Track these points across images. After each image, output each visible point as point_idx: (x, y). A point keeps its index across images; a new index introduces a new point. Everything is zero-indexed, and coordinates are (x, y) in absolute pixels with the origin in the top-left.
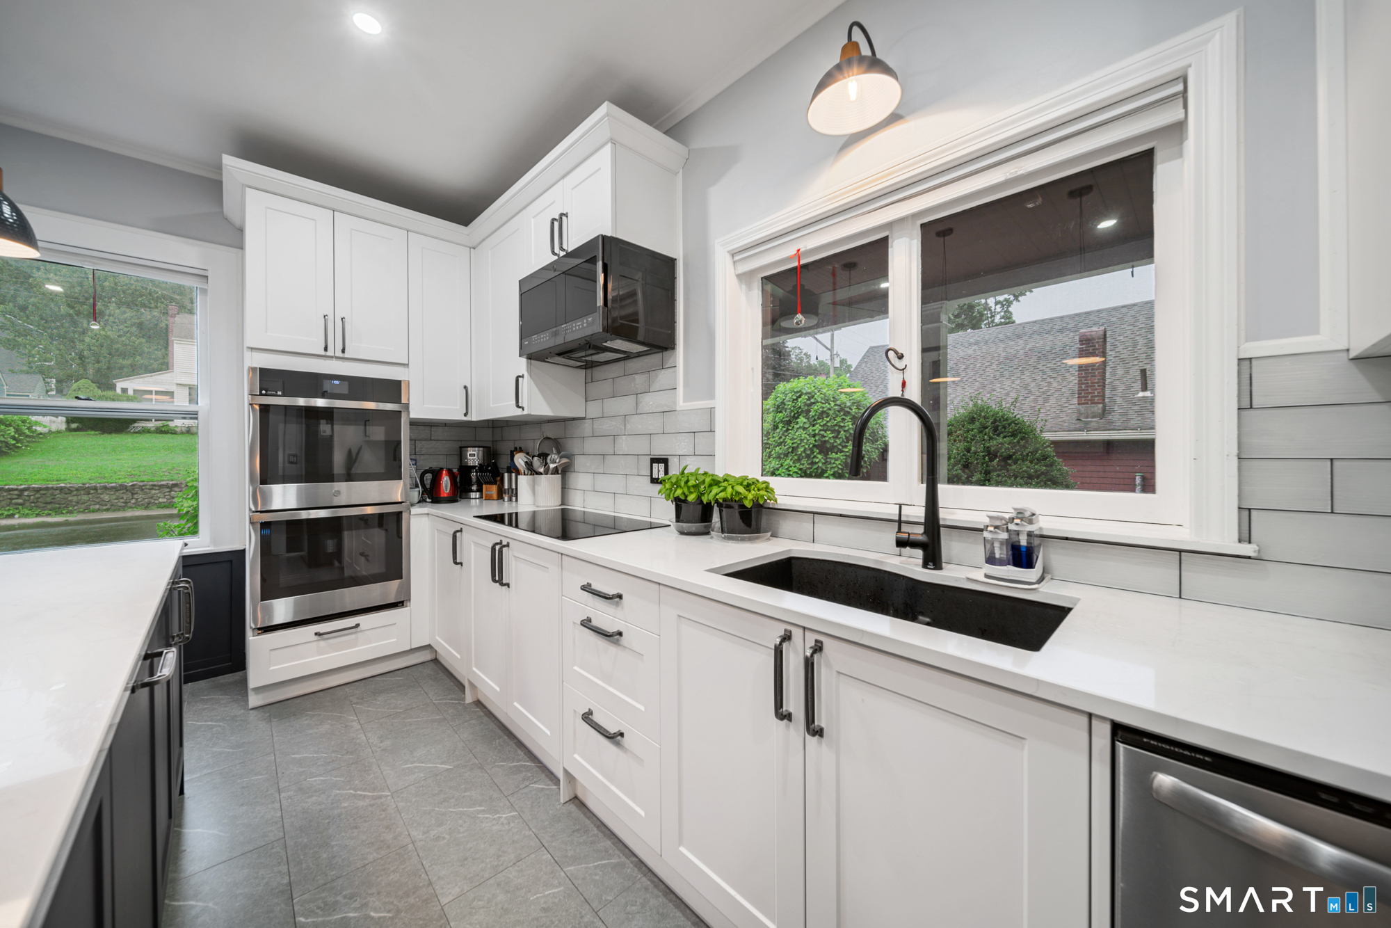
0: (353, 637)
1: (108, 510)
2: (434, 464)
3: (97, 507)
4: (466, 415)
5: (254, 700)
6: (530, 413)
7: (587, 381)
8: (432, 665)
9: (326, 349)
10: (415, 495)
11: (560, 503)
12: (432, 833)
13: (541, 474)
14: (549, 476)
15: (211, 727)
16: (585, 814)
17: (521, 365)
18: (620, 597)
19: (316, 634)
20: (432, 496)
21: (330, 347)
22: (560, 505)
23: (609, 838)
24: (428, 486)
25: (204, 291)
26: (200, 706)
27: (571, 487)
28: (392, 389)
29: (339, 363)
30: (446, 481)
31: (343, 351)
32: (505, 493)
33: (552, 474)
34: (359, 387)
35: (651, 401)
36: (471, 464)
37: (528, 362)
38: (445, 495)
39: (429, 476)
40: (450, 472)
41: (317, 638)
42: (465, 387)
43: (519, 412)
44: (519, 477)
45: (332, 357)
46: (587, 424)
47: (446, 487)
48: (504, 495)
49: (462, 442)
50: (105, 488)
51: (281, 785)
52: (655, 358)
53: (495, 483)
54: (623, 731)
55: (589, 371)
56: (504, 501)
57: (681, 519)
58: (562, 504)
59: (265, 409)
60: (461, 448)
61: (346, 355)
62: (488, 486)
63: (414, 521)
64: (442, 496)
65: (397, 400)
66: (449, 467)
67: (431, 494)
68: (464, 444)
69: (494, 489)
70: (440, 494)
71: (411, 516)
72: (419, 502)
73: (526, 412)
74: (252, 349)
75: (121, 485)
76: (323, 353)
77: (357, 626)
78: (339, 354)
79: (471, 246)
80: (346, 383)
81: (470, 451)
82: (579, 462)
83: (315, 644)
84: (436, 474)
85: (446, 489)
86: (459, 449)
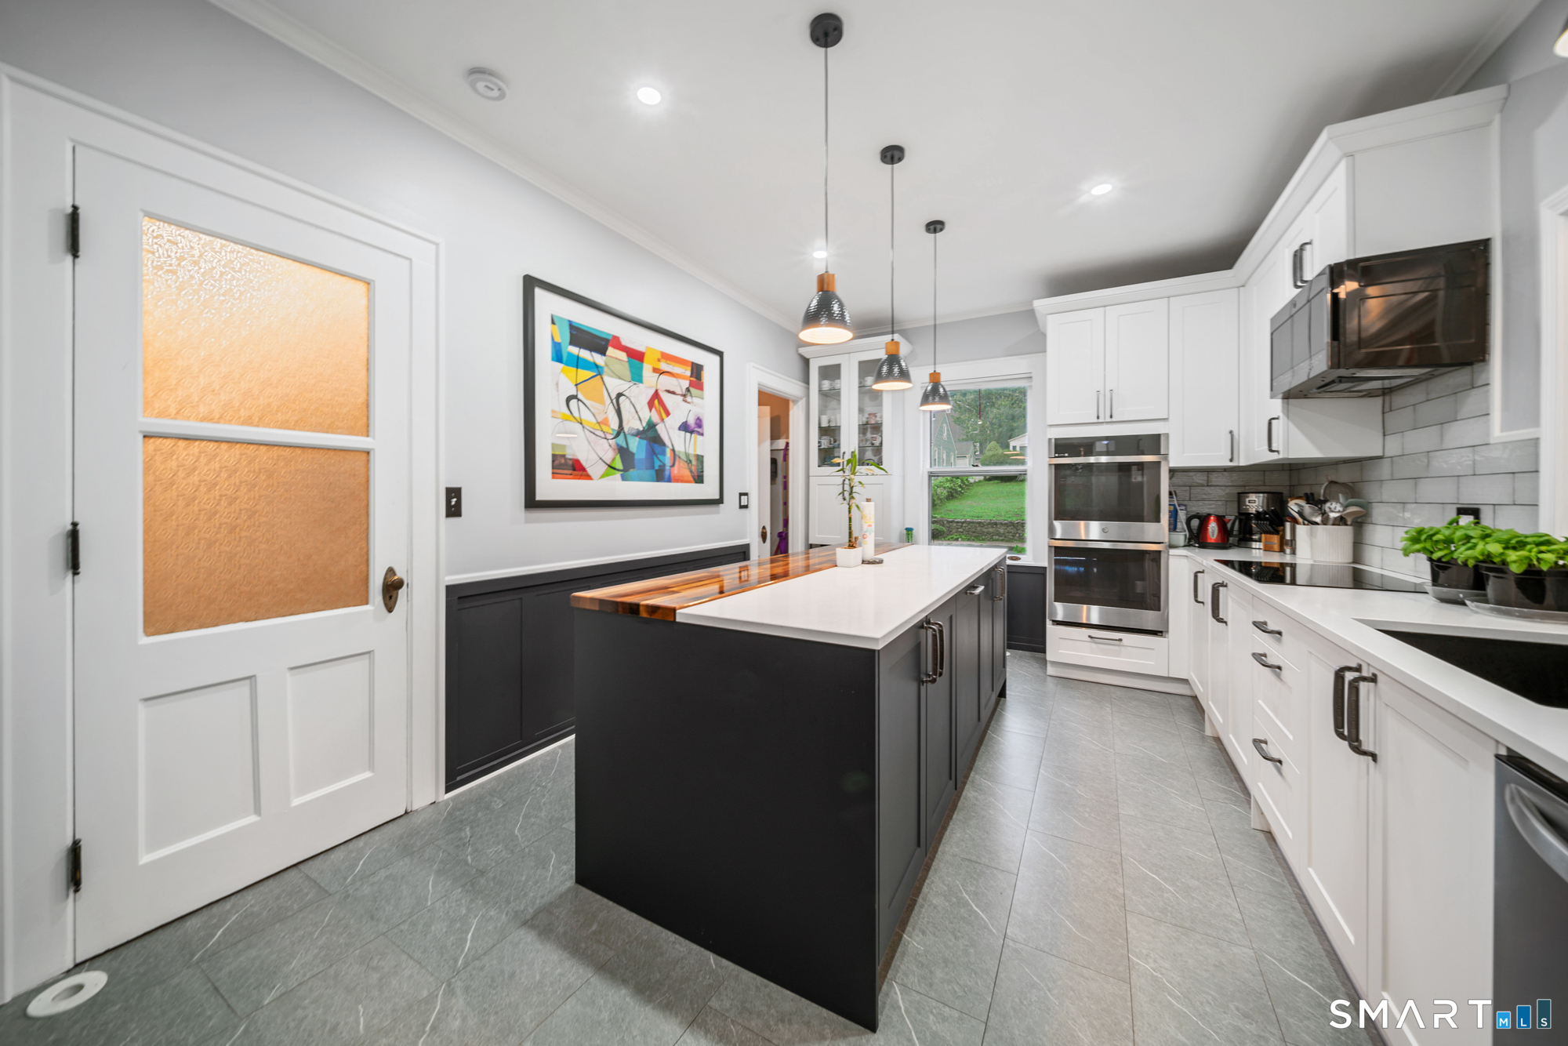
0: (1116, 648)
1: (1002, 540)
2: (1204, 510)
3: (997, 537)
4: (1231, 460)
5: (1051, 670)
6: (1286, 456)
7: (1385, 411)
8: (1190, 700)
9: (1098, 418)
10: (1180, 538)
11: (1351, 561)
12: (1131, 783)
13: (1317, 524)
14: (1329, 527)
15: (1026, 676)
16: (1270, 845)
17: (1276, 406)
18: (1280, 633)
19: (1089, 636)
20: (1198, 540)
21: (1101, 416)
22: (1350, 563)
23: (1283, 868)
24: (1195, 532)
25: (1031, 386)
26: (1023, 664)
27: (1368, 542)
28: (1153, 443)
29: (1105, 426)
30: (1213, 527)
31: (1111, 417)
32: (1287, 545)
33: (1333, 525)
34: (1122, 444)
35: (1461, 433)
36: (1253, 511)
37: (1283, 403)
38: (1213, 541)
39: (1195, 523)
40: (1221, 520)
41: (1089, 639)
42: (1231, 432)
43: (1273, 457)
44: (1298, 527)
45: (1102, 423)
46: (1386, 463)
47: (1213, 533)
48: (1285, 547)
49: (1247, 488)
50: (1001, 524)
51: (1052, 717)
52: (1461, 376)
53: (1277, 532)
54: (1282, 759)
55: (1387, 398)
56: (1285, 553)
57: (1440, 582)
58: (1354, 562)
59: (1058, 467)
60: (1239, 493)
61: (1114, 419)
62: (1268, 536)
63: (1172, 561)
64: (1209, 541)
65: (1157, 452)
66: (1221, 512)
67: (1197, 539)
68: (1247, 489)
69: (1275, 539)
70: (1206, 540)
71: (1170, 557)
72: (1184, 546)
73: (1281, 456)
74: (1051, 426)
75: (1011, 522)
76: (1096, 421)
77: (1120, 640)
78: (1108, 419)
79: (1239, 285)
80: (1113, 442)
81: (1253, 497)
82: (1378, 512)
83: (1089, 643)
84: (1204, 520)
85: (1213, 535)
86: (1236, 496)
